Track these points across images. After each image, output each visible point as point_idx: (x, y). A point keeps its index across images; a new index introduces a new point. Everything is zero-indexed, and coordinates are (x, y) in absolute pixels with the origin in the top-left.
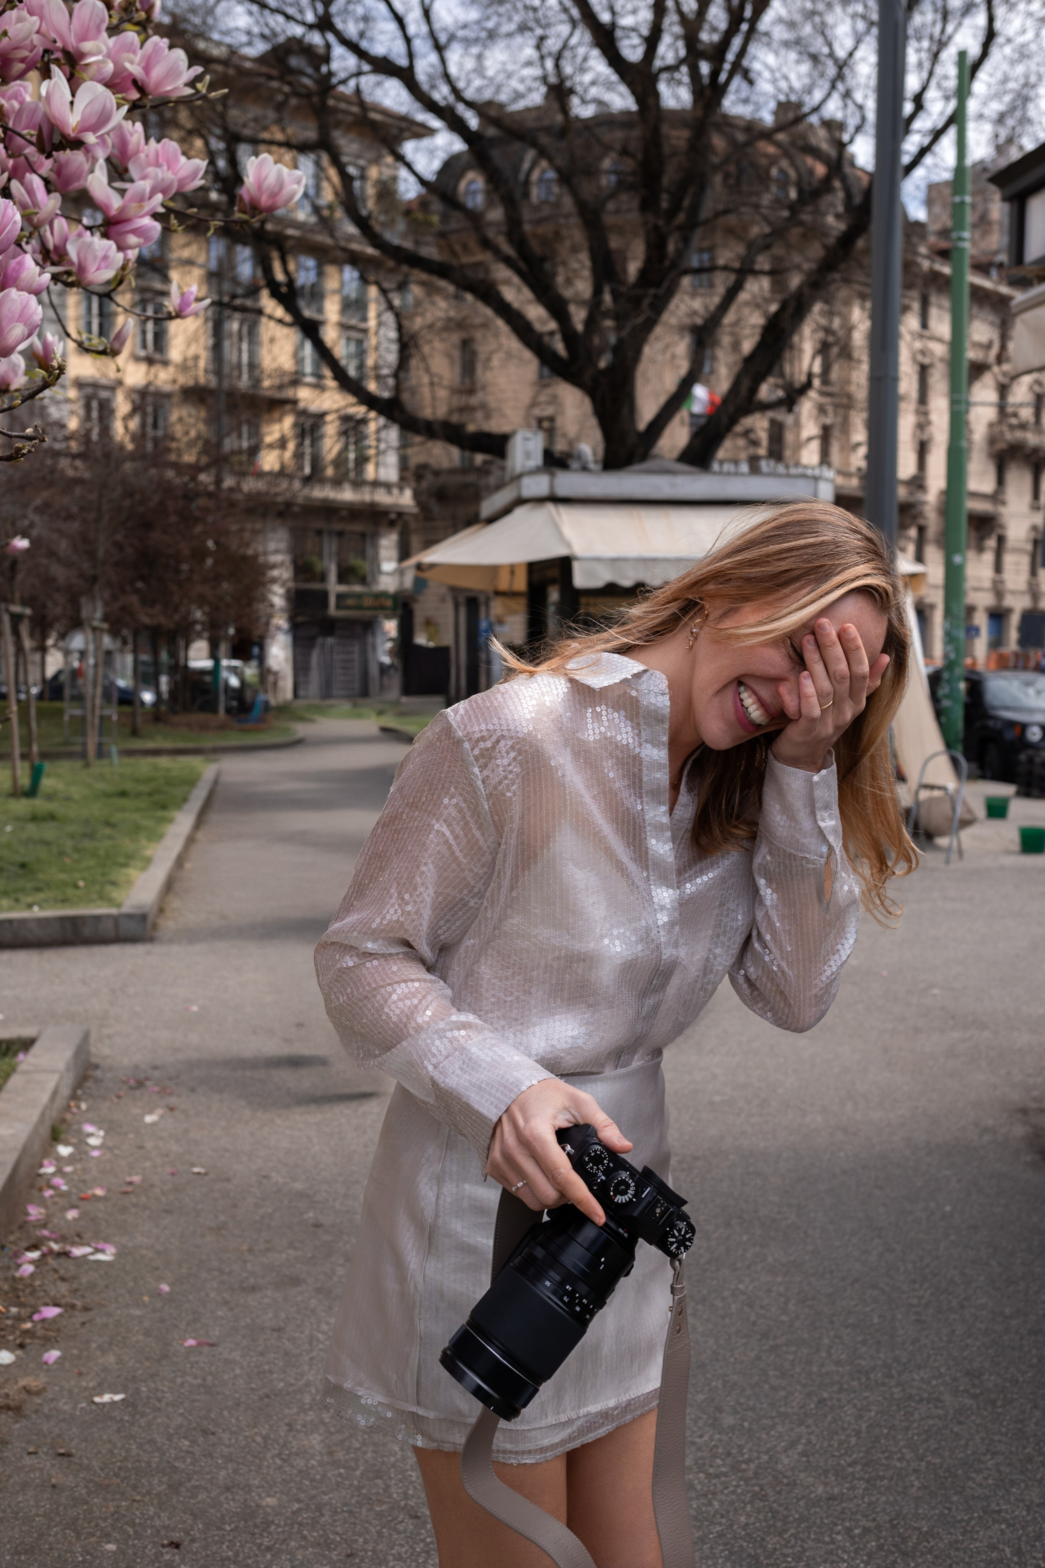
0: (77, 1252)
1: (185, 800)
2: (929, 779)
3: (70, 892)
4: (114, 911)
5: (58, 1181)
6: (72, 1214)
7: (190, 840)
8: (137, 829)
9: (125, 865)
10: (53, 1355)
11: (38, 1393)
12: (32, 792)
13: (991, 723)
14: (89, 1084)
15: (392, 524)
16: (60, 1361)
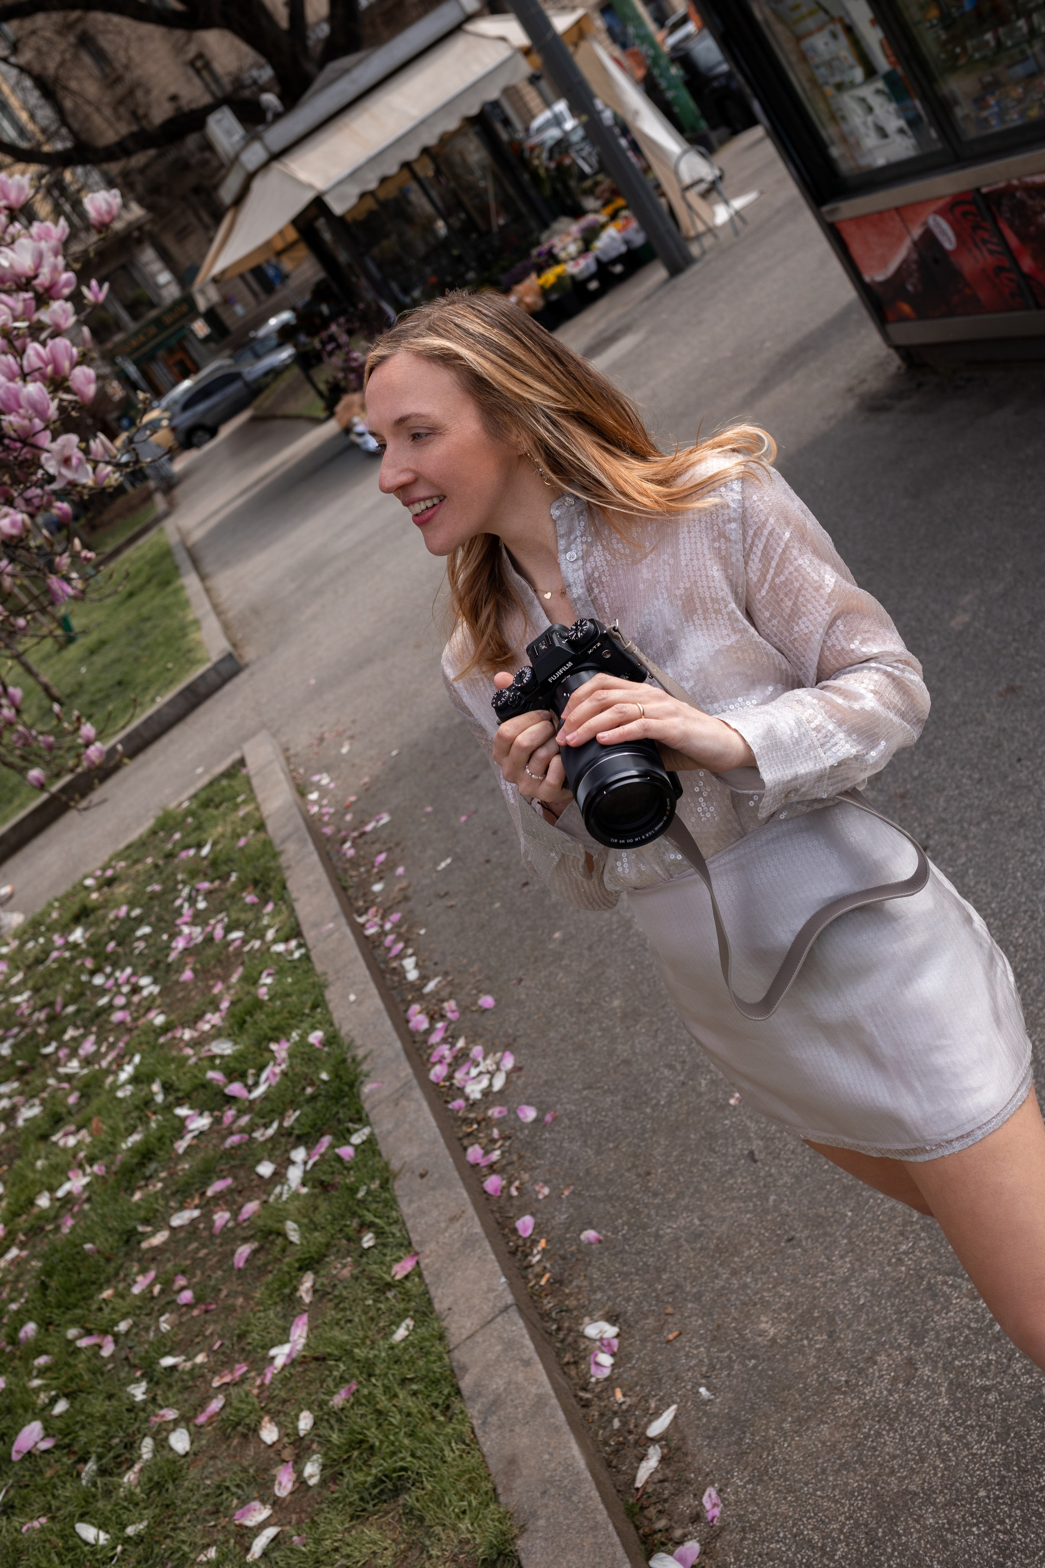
0: (369, 828)
1: (177, 568)
2: (687, 179)
3: (169, 675)
4: (208, 665)
5: (325, 810)
6: (349, 817)
7: (208, 591)
8: (166, 610)
9: (185, 635)
10: (400, 870)
11: (409, 886)
12: (70, 640)
13: (716, 84)
14: (293, 760)
15: (139, 241)
16: (407, 870)
